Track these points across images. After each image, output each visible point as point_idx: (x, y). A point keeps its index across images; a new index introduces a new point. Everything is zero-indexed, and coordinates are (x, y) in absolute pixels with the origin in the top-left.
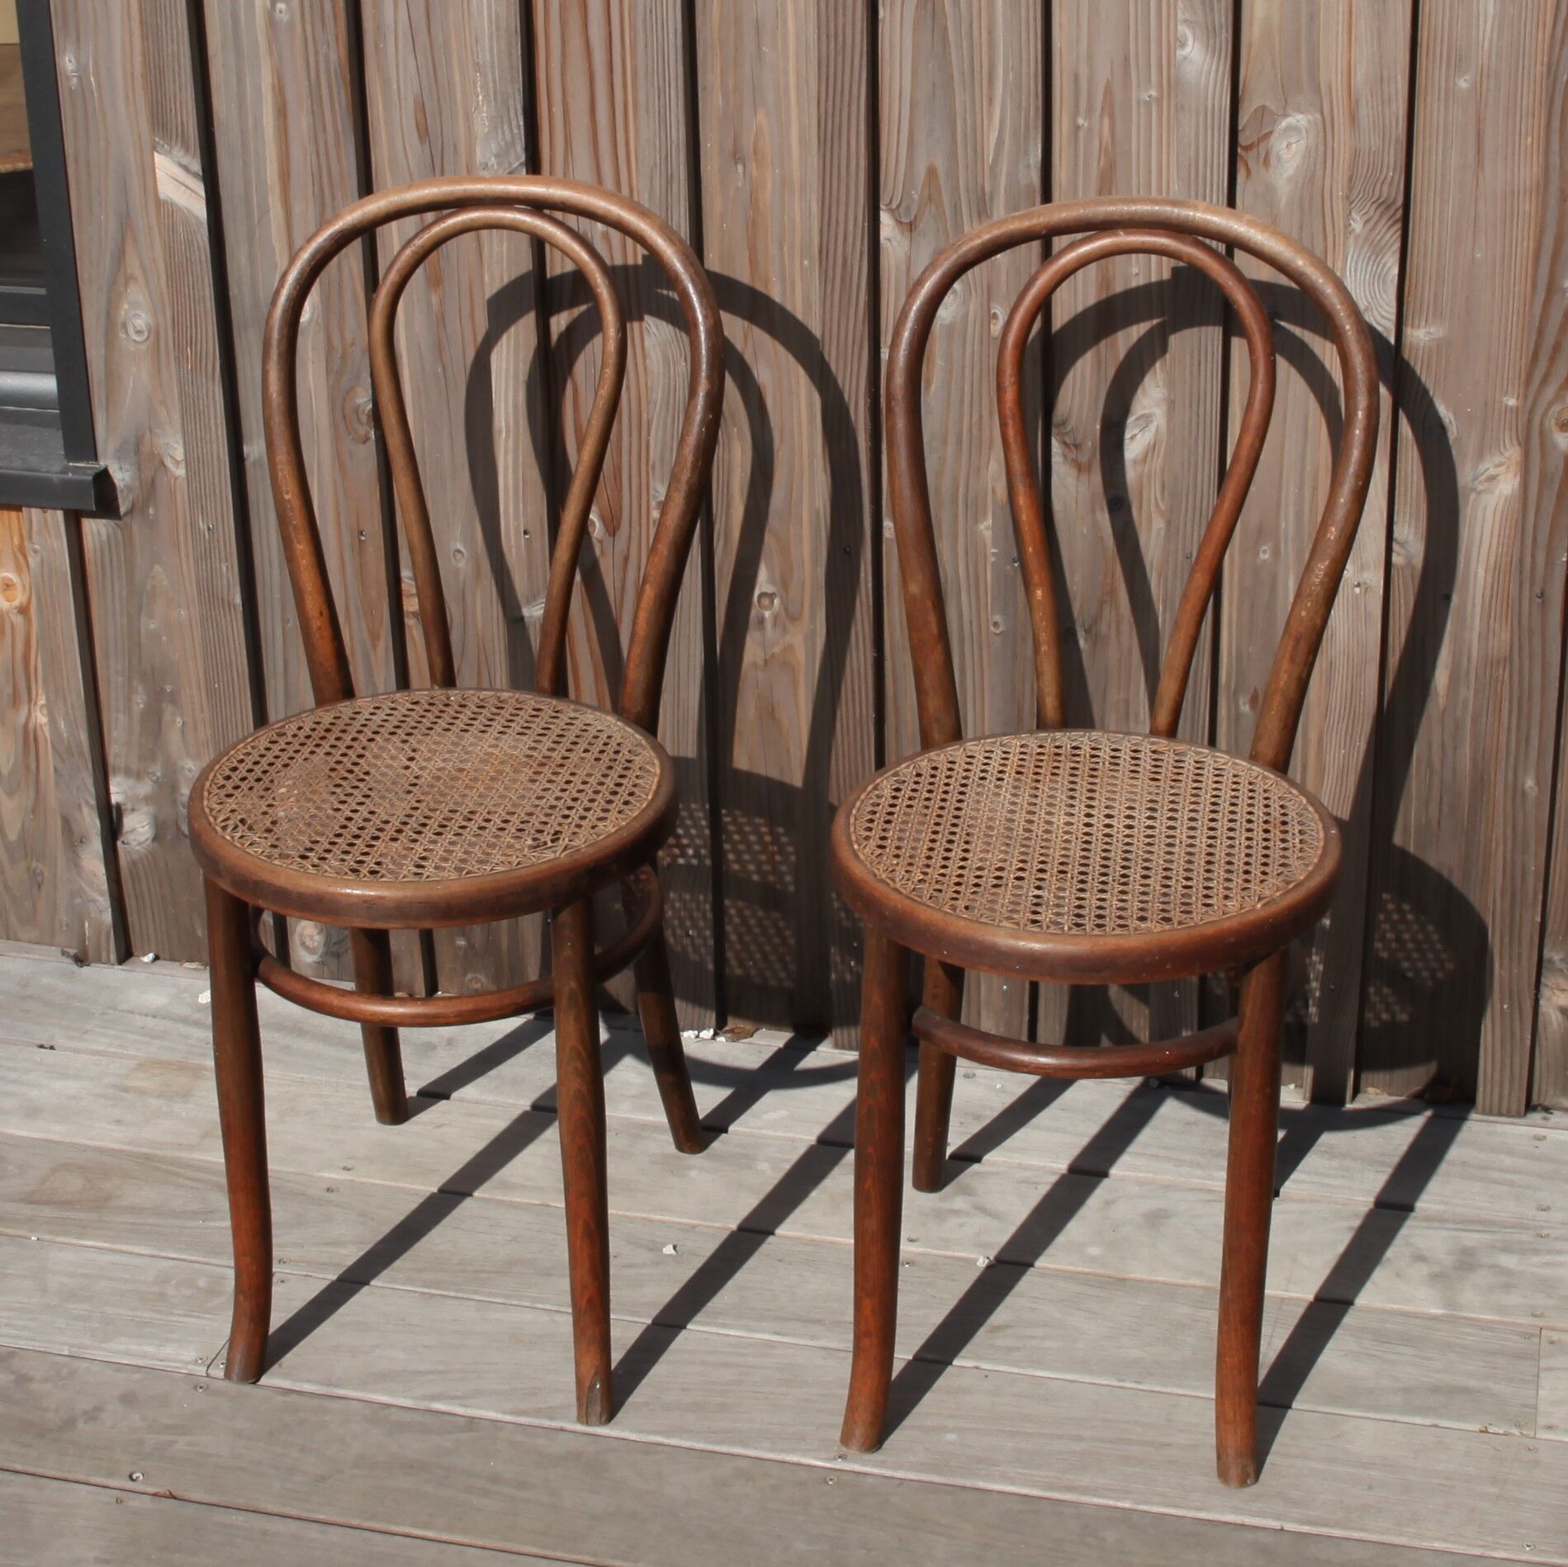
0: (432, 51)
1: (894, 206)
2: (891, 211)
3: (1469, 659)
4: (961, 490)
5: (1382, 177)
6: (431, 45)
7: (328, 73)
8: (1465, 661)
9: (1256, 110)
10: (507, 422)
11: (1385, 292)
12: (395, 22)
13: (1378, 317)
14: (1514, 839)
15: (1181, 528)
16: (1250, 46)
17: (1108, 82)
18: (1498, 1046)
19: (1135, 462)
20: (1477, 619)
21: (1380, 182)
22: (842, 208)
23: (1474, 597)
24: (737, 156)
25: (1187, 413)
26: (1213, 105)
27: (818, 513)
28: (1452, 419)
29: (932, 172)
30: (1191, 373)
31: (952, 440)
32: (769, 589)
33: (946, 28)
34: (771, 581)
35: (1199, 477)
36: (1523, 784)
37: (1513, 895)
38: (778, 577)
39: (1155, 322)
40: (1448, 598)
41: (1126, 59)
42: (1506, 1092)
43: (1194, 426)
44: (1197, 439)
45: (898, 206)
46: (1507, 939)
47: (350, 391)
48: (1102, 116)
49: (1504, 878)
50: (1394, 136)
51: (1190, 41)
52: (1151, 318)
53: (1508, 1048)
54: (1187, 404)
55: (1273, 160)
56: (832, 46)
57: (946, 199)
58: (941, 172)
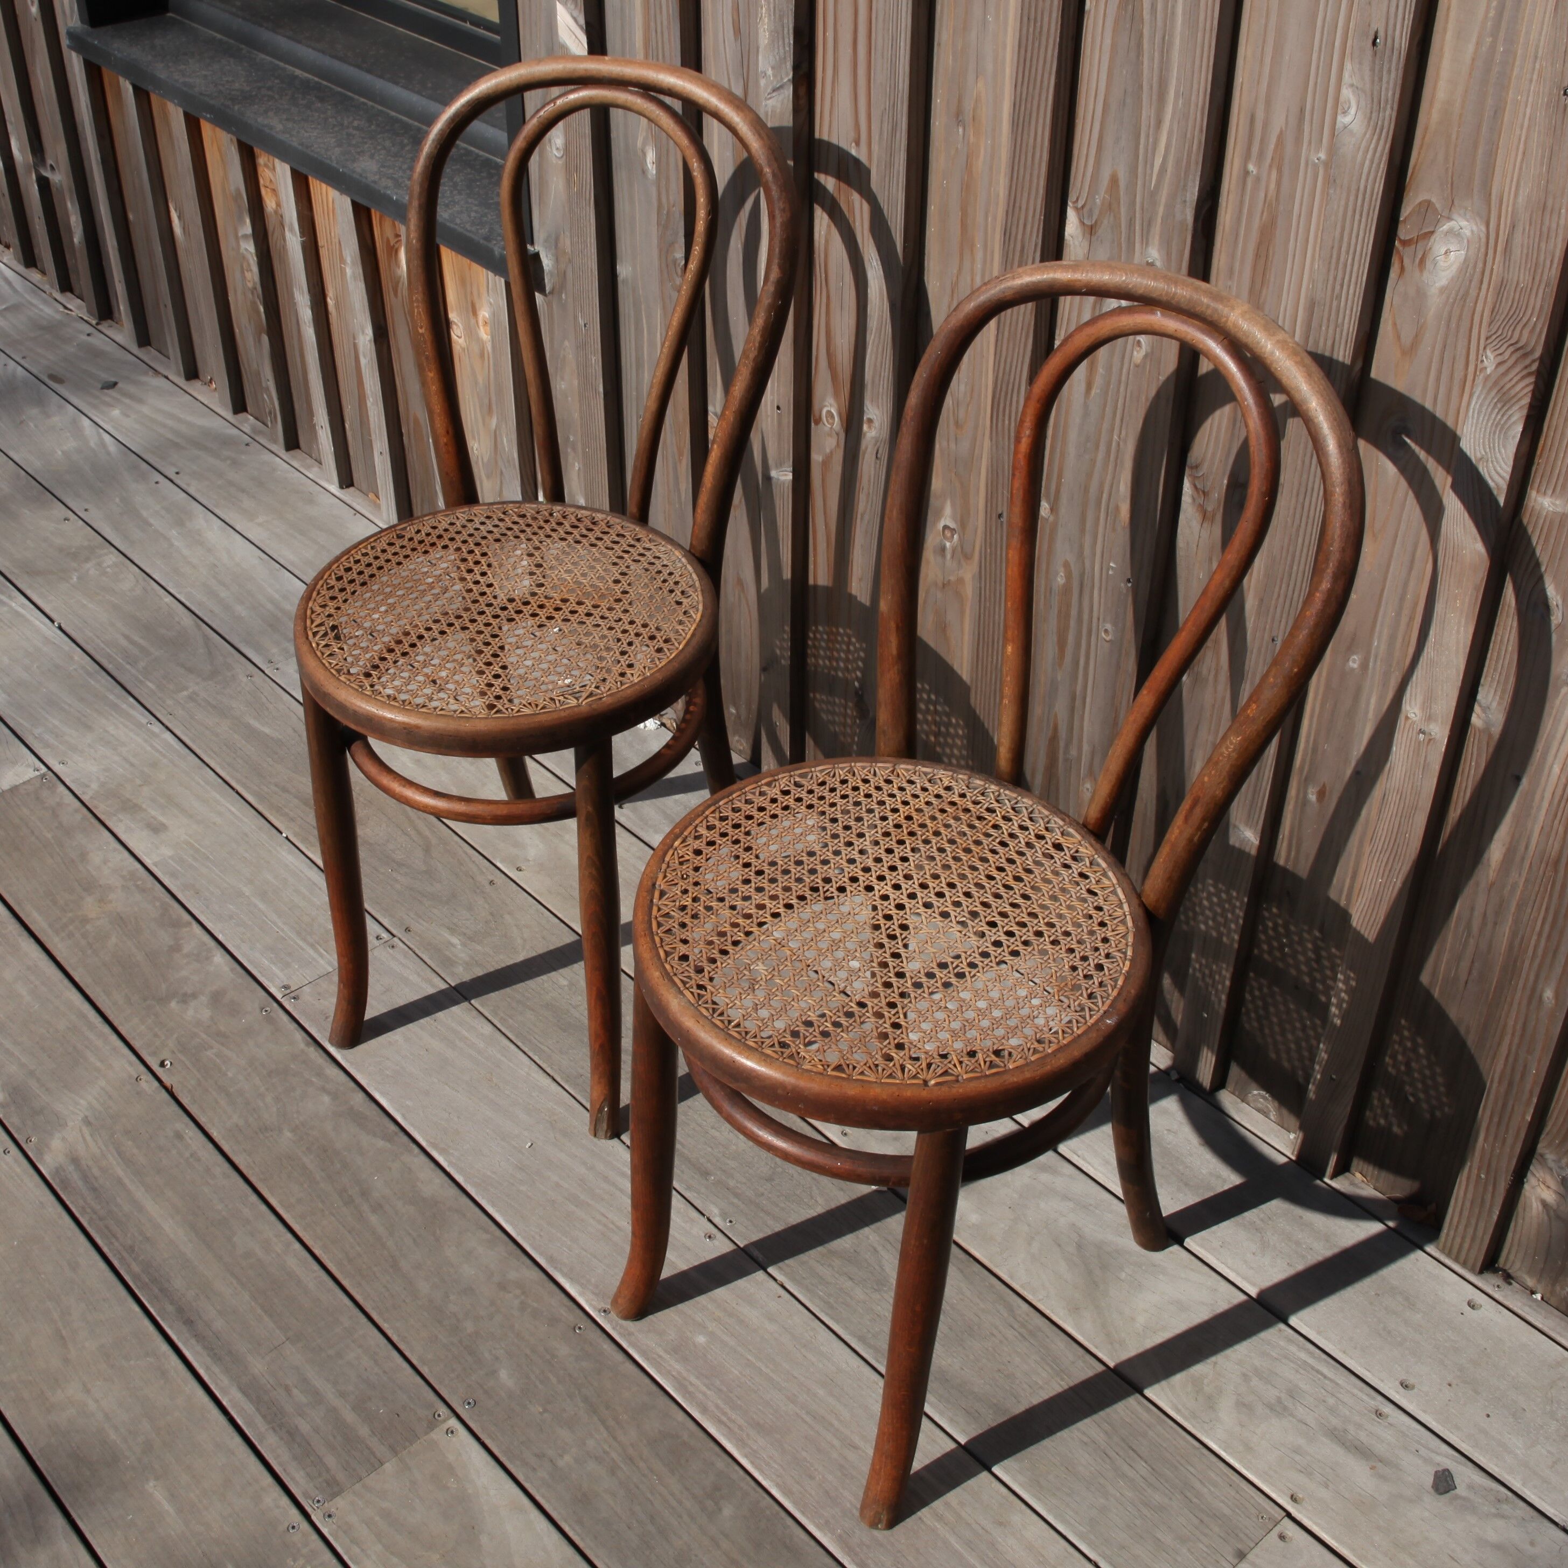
1: (1080, 204)
2: (1077, 209)
3: (1527, 848)
4: (1105, 496)
5: (1525, 320)
8: (1522, 848)
9: (1420, 203)
11: (1504, 447)
13: (1493, 473)
14: (1522, 1036)
15: (1272, 610)
16: (1426, 129)
17: (1281, 132)
18: (1468, 1204)
20: (1543, 812)
21: (1521, 325)
23: (1544, 790)
24: (958, 117)
25: (1293, 501)
26: (1366, 187)
28: (1560, 603)
29: (1114, 180)
30: (1303, 462)
31: (1102, 447)
32: (952, 525)
33: (1141, 36)
34: (954, 518)
35: (1295, 568)
36: (1542, 991)
37: (1510, 1084)
38: (959, 517)
40: (1518, 779)
41: (1302, 111)
42: (1466, 1245)
43: (1298, 516)
44: (1298, 530)
45: (1083, 207)
46: (1496, 1119)
48: (1270, 166)
49: (1505, 1065)
50: (1545, 277)
51: (1353, 111)
53: (1477, 1211)
54: (1295, 492)
55: (1429, 264)
57: (1123, 210)
58: (1122, 184)
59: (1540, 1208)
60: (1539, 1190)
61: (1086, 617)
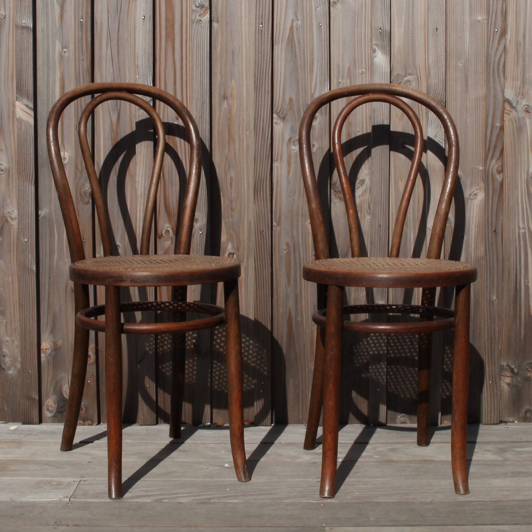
0: (119, 64)
1: (278, 111)
2: (277, 113)
3: (471, 258)
4: (300, 210)
5: (439, 93)
6: (119, 62)
7: (83, 70)
8: (470, 259)
9: (396, 75)
10: (141, 193)
11: (441, 131)
12: (106, 54)
13: (439, 139)
14: (490, 319)
15: (377, 216)
16: (394, 54)
17: (349, 67)
18: (489, 397)
19: (359, 196)
20: (473, 243)
21: (438, 94)
22: (263, 110)
23: (472, 236)
24: (225, 97)
25: (378, 175)
27: (250, 222)
28: (462, 175)
29: (291, 100)
30: (379, 161)
31: (297, 193)
32: (232, 251)
33: (296, 52)
34: (233, 248)
35: (383, 197)
36: (493, 299)
37: (491, 340)
38: (236, 246)
39: (365, 147)
40: (463, 237)
41: (355, 59)
42: (493, 415)
43: (381, 179)
44: (382, 184)
45: (279, 112)
46: (490, 357)
47: (83, 185)
48: (347, 78)
49: (488, 334)
50: (442, 80)
51: (377, 50)
52: (364, 146)
53: (492, 397)
54: (378, 172)
56: (260, 56)
57: (295, 108)
58: (294, 100)
59: (507, 387)
60: (505, 380)
61: (298, 260)
